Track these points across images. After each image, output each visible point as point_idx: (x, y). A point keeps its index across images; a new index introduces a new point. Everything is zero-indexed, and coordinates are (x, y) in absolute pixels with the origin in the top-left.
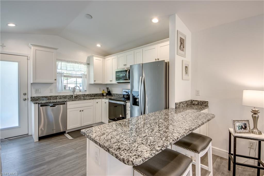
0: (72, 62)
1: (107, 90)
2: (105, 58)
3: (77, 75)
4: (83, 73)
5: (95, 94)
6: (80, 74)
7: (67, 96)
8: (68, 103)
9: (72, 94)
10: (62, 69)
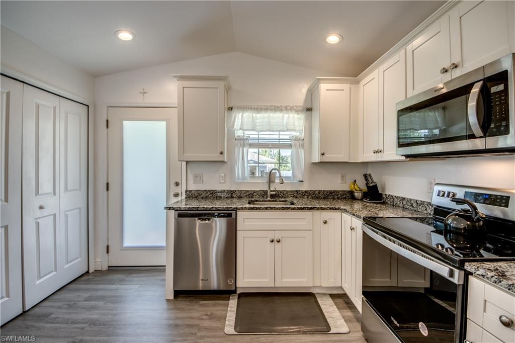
0: (266, 109)
1: (365, 182)
2: (358, 82)
3: (281, 142)
4: (298, 134)
5: (328, 191)
6: (287, 137)
7: (254, 192)
8: (240, 214)
9: (266, 188)
10: (245, 127)
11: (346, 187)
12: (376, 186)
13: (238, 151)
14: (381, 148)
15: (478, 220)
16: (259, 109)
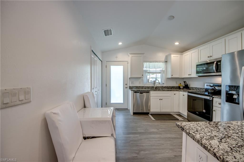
0: (153, 62)
1: (184, 84)
2: (182, 54)
3: (157, 72)
4: (162, 69)
5: (172, 87)
6: (159, 70)
7: (150, 87)
8: (151, 92)
9: (153, 85)
10: (147, 67)
11: (177, 85)
12: (188, 84)
13: (144, 75)
14: (190, 74)
15: (216, 90)
16: (151, 62)
